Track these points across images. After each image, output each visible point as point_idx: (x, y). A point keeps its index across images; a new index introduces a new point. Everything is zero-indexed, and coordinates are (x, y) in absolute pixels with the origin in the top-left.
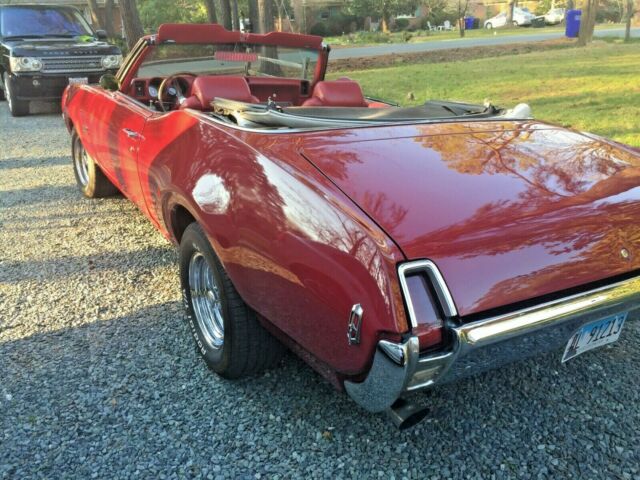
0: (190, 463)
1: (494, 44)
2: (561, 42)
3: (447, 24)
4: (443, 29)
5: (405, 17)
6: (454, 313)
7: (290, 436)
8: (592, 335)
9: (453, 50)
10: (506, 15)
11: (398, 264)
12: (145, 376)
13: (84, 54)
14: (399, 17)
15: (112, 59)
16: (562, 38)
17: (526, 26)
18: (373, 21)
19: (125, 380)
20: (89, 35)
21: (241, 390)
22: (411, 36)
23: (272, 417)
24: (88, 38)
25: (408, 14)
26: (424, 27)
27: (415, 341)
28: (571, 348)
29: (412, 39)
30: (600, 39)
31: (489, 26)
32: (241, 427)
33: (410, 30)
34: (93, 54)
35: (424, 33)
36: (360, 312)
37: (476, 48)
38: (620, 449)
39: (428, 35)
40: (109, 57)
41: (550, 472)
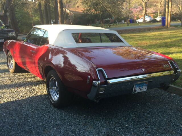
0: (52, 122)
1: (138, 28)
2: (160, 27)
3: (123, 22)
4: (122, 23)
5: (108, 19)
6: (107, 77)
7: (75, 117)
8: (139, 88)
9: (124, 30)
10: (143, 18)
11: (96, 68)
12: (38, 109)
13: (3, 32)
14: (106, 19)
15: (12, 34)
16: (161, 26)
17: (150, 22)
18: (98, 21)
19: (33, 110)
20: (4, 26)
21: (63, 110)
22: (110, 25)
23: (71, 114)
24: (3, 27)
25: (110, 18)
26: (115, 22)
27: (99, 82)
28: (134, 90)
29: (111, 26)
30: (173, 26)
31: (137, 22)
32: (63, 116)
33: (110, 24)
34: (6, 32)
35: (115, 24)
36: (89, 77)
37: (132, 29)
38: (149, 116)
39: (117, 25)
40: (11, 33)
41: (133, 119)
